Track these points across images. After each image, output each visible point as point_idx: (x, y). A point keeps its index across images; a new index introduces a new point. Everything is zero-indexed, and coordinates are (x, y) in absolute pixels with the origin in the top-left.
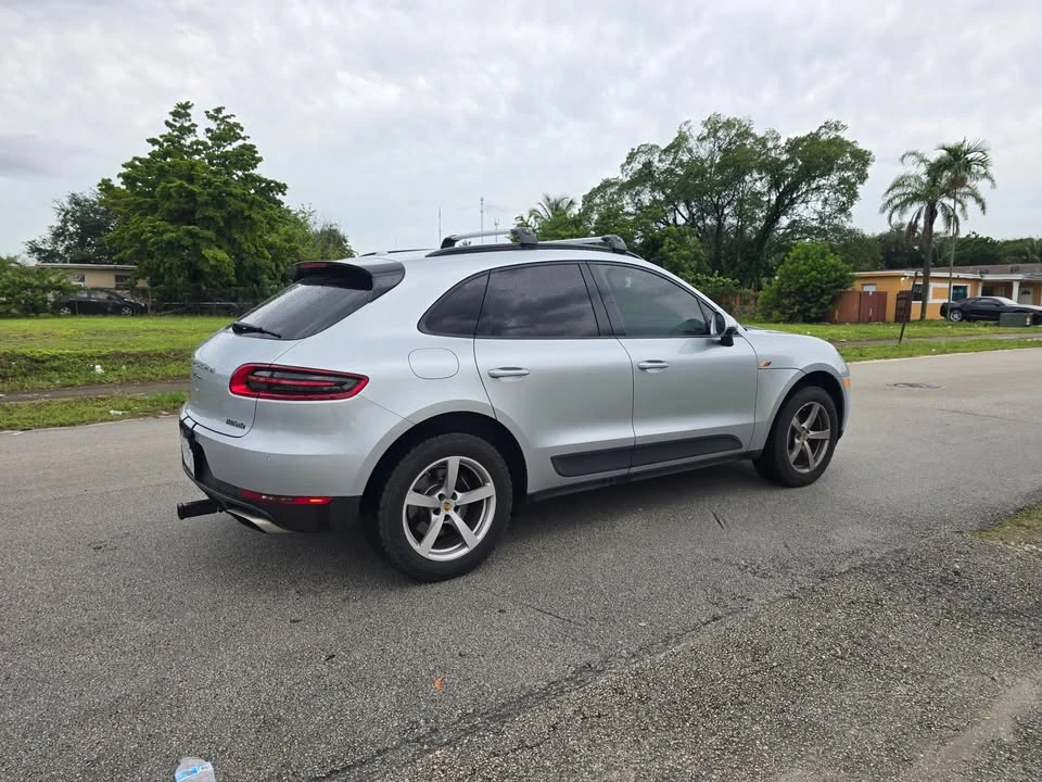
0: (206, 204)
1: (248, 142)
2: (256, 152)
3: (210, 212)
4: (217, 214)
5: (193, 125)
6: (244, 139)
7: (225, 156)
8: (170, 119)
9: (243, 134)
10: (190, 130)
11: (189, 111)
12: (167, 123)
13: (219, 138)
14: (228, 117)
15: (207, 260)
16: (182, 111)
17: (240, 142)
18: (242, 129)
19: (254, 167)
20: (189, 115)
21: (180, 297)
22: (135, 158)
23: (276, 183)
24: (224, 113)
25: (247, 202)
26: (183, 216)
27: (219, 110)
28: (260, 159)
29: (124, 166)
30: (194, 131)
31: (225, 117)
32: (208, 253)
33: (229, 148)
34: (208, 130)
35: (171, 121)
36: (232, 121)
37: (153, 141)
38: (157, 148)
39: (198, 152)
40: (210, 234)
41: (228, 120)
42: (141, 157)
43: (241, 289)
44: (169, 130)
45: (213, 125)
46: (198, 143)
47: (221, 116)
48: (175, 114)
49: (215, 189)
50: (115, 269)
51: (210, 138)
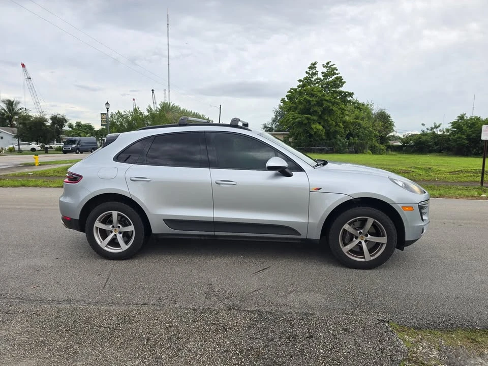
0: (315, 105)
1: (339, 75)
2: (343, 79)
3: (316, 108)
4: (318, 109)
5: (317, 71)
6: (337, 74)
7: (328, 84)
8: (308, 70)
9: (337, 72)
10: (315, 74)
11: (315, 66)
12: (306, 72)
13: (326, 75)
14: (333, 65)
15: (313, 129)
16: (313, 66)
17: (335, 76)
18: (337, 70)
19: (342, 86)
20: (316, 67)
21: (302, 145)
22: (291, 89)
23: (348, 92)
24: (330, 64)
25: (332, 103)
26: (306, 111)
27: (328, 63)
28: (344, 82)
29: (288, 92)
30: (317, 74)
31: (330, 66)
32: (313, 126)
33: (330, 79)
34: (323, 73)
35: (308, 71)
36: (334, 66)
37: (300, 81)
38: (301, 83)
39: (317, 83)
40: (315, 118)
41: (332, 67)
42: (294, 88)
43: (328, 141)
44: (307, 75)
45: (325, 70)
46: (318, 79)
47: (329, 65)
48: (310, 68)
49: (319, 98)
50: (283, 134)
51: (323, 76)
